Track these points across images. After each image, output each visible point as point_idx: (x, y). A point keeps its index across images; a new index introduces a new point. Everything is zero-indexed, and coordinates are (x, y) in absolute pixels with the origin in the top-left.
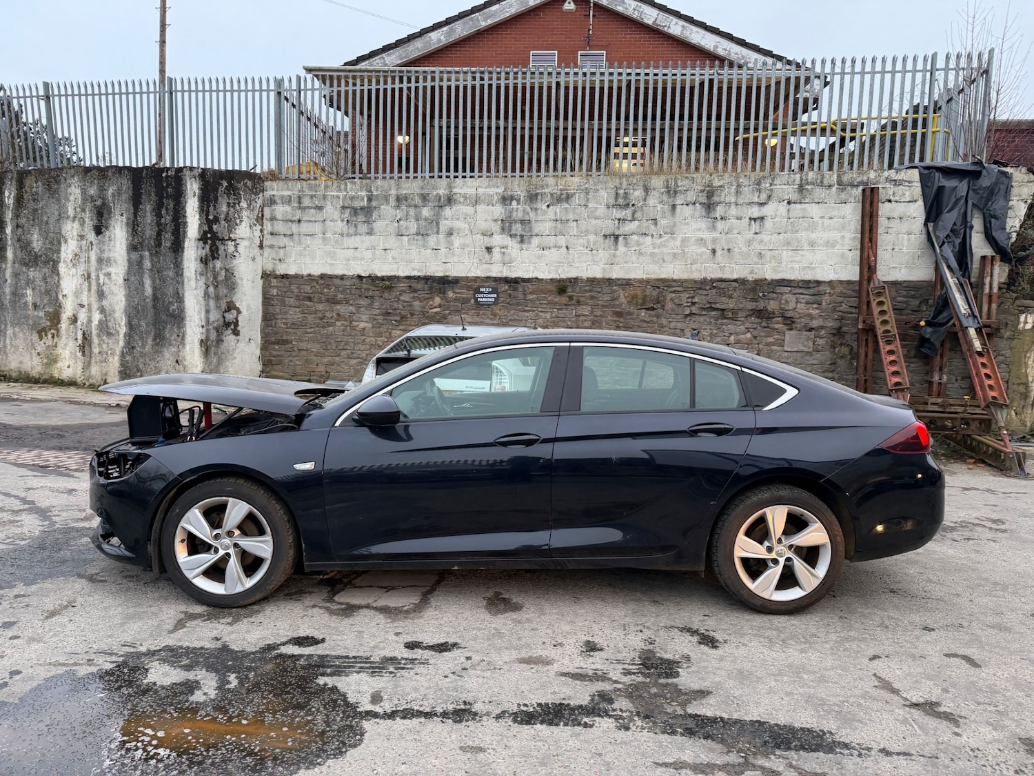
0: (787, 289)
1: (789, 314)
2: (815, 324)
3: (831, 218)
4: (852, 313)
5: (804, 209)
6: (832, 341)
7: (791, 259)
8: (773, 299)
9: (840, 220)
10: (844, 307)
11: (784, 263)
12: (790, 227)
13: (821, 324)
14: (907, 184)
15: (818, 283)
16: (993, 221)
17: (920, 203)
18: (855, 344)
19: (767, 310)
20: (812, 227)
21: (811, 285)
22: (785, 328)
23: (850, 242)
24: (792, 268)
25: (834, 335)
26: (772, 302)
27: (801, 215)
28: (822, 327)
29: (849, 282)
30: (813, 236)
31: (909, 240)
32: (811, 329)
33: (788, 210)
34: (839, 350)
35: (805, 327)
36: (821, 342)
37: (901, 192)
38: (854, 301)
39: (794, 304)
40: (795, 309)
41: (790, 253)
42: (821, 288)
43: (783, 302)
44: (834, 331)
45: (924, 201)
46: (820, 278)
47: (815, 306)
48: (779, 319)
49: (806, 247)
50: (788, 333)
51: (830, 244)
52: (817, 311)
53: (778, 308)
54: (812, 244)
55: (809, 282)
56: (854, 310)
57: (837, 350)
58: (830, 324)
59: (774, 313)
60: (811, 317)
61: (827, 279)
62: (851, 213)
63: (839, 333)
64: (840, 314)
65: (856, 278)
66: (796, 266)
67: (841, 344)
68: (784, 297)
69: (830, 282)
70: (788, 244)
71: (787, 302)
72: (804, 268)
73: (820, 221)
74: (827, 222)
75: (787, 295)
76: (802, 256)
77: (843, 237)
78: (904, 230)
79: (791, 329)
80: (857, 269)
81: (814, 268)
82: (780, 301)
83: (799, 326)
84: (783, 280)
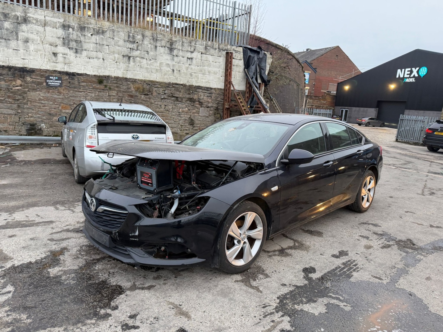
0: (201, 90)
1: (201, 101)
2: (210, 105)
3: (216, 62)
4: (221, 101)
5: (207, 57)
6: (215, 112)
7: (202, 78)
8: (196, 94)
9: (219, 63)
10: (219, 99)
11: (200, 79)
12: (202, 64)
13: (212, 105)
14: (239, 53)
15: (211, 89)
16: (262, 70)
17: (242, 61)
18: (222, 114)
19: (193, 99)
20: (209, 65)
21: (209, 89)
22: (200, 106)
23: (221, 73)
24: (202, 82)
25: (215, 109)
26: (195, 95)
27: (206, 59)
28: (212, 107)
29: (221, 89)
30: (210, 69)
31: (239, 74)
32: (208, 107)
33: (201, 57)
34: (217, 116)
35: (206, 106)
36: (211, 112)
37: (237, 56)
38: (222, 97)
39: (203, 96)
40: (203, 99)
41: (202, 75)
42: (212, 91)
43: (199, 95)
44: (216, 108)
45: (244, 60)
46: (212, 87)
47: (210, 98)
48: (198, 102)
49: (207, 73)
50: (201, 108)
51: (215, 73)
52: (211, 100)
53: (197, 98)
54: (209, 72)
55: (208, 88)
56: (222, 100)
57: (216, 115)
58: (215, 105)
59: (196, 100)
60: (208, 102)
61: (214, 87)
62: (222, 61)
63: (217, 109)
64: (218, 101)
65: (223, 87)
66: (204, 81)
67: (218, 113)
68: (200, 94)
69: (215, 88)
70: (201, 71)
71: (201, 96)
72: (206, 82)
73: (212, 63)
74: (215, 64)
75: (201, 93)
76: (206, 77)
77: (219, 71)
78: (238, 71)
79: (201, 107)
80: (223, 84)
81: (210, 82)
82: (198, 95)
83: (204, 106)
84: (199, 86)
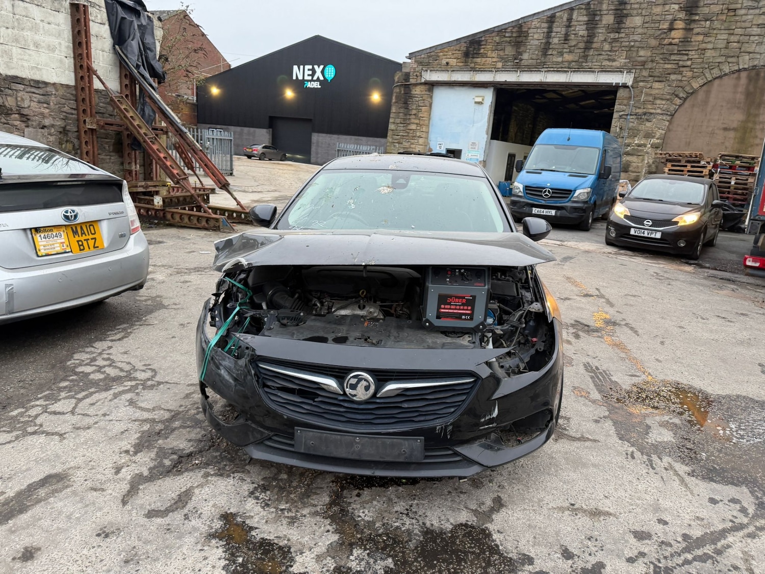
0: (21, 87)
1: (25, 112)
2: (47, 122)
3: (49, 23)
4: (72, 114)
5: (26, 8)
6: (60, 139)
7: (19, 56)
8: (10, 95)
9: (56, 27)
10: (66, 109)
11: (15, 60)
12: (16, 24)
13: (52, 122)
14: (98, 7)
15: (46, 84)
17: (107, 27)
18: (76, 141)
19: (5, 106)
20: (35, 28)
21: (40, 85)
22: (23, 125)
23: (66, 50)
24: (23, 66)
25: (61, 132)
26: (9, 98)
27: (24, 14)
28: (53, 126)
29: (67, 86)
30: (37, 37)
31: (103, 56)
32: (44, 127)
33: (13, 6)
34: (66, 147)
35: (39, 125)
36: (52, 139)
37: (95, 15)
38: (73, 104)
39: (29, 102)
40: (29, 107)
41: (20, 51)
42: (48, 89)
43: (19, 99)
44: (61, 130)
45: (110, 25)
46: (47, 80)
47: (45, 105)
48: (17, 116)
49: (32, 47)
50: (26, 130)
51: (51, 49)
52: (47, 111)
53: (15, 105)
54: (37, 45)
55: (38, 82)
56: (74, 112)
57: (64, 146)
58: (59, 123)
59: (11, 110)
60: (43, 116)
61: (52, 81)
62: (63, 21)
63: (64, 131)
64: (64, 114)
65: (72, 83)
66: (26, 64)
67: (67, 141)
68: (19, 95)
69: (54, 84)
70: (17, 41)
71: (23, 100)
72: (33, 68)
73: (41, 24)
74: (47, 26)
75: (22, 93)
76: (30, 55)
77: (60, 44)
78: (100, 47)
79: (27, 126)
80: (73, 75)
81: (40, 70)
82: (16, 99)
83: (34, 123)
84: (17, 77)
